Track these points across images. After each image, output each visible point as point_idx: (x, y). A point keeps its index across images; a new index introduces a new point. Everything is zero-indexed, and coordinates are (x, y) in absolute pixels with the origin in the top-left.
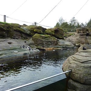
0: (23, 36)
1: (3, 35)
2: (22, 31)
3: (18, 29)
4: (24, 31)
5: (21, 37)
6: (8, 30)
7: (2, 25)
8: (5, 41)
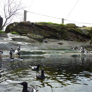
0: (80, 37)
1: (56, 36)
2: (78, 31)
3: (73, 29)
4: (80, 32)
5: (76, 39)
6: (62, 31)
7: (56, 26)
8: (55, 41)
